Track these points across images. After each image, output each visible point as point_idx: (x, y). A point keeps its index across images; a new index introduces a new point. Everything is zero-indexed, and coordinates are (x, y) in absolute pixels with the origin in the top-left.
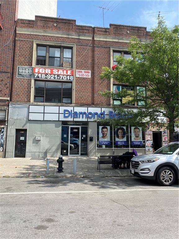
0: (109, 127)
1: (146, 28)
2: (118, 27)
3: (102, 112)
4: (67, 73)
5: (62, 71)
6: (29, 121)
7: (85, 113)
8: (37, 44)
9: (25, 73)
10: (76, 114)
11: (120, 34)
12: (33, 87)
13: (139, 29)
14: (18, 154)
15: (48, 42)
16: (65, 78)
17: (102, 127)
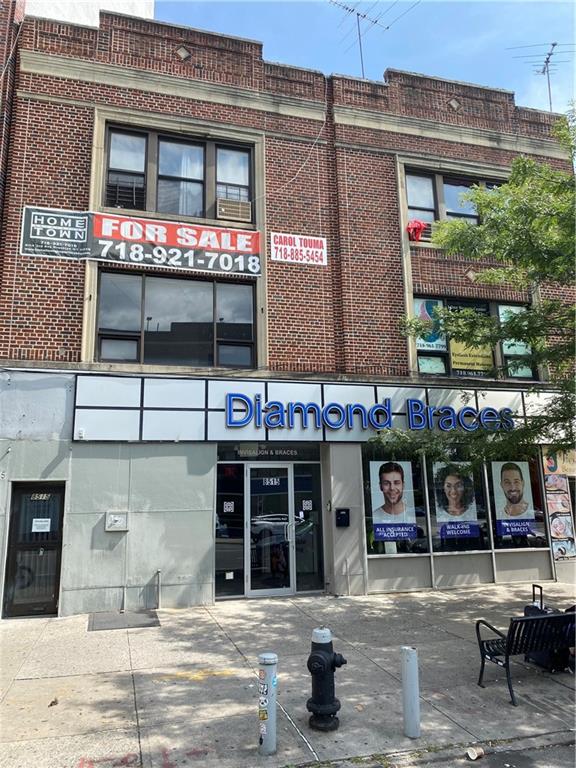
0: (406, 466)
1: (511, 96)
2: (417, 84)
3: (380, 402)
4: (234, 243)
5: (214, 234)
6: (76, 444)
7: (313, 409)
8: (107, 122)
9: (58, 236)
10: (277, 414)
11: (427, 109)
12: (94, 296)
13: (488, 95)
14: (22, 601)
15: (153, 119)
16: (226, 265)
17: (382, 463)
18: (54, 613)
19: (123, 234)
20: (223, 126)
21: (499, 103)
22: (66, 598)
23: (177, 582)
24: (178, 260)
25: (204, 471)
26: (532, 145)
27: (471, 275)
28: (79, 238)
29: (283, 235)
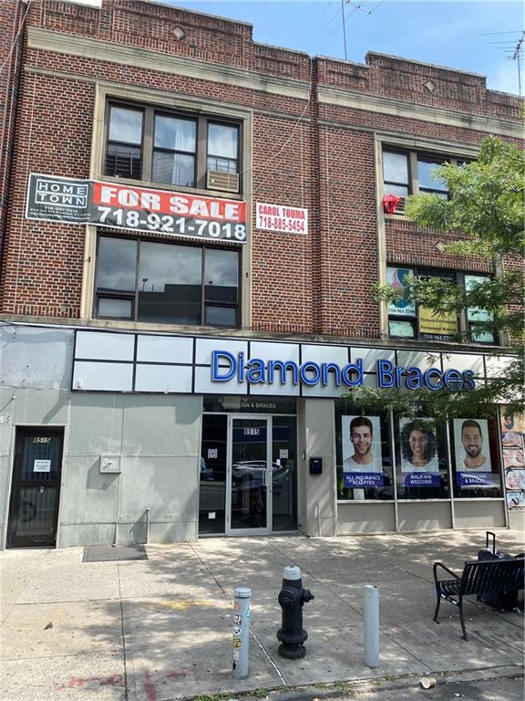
1: (483, 80)
2: (396, 66)
3: (353, 362)
4: (222, 212)
5: (204, 203)
6: (75, 394)
7: (291, 366)
8: (107, 96)
9: (60, 201)
10: (258, 370)
11: (404, 90)
12: (94, 258)
13: (462, 79)
14: (23, 534)
15: (150, 94)
16: (215, 232)
17: (352, 418)
18: (52, 544)
19: (120, 201)
20: (214, 103)
21: (472, 86)
22: (63, 532)
23: (164, 520)
24: (170, 227)
25: (192, 421)
26: (501, 126)
27: (441, 247)
28: (80, 204)
29: (268, 205)
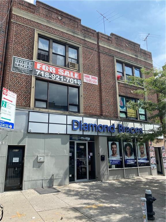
1: (140, 45)
3: (112, 125)
5: (68, 72)
7: (95, 126)
9: (23, 67)
10: (86, 127)
11: (121, 45)
12: (34, 87)
16: (72, 82)
17: (112, 142)
20: (71, 41)
21: (137, 47)
22: (25, 184)
23: (58, 178)
24: (59, 79)
25: (66, 143)
26: (144, 59)
27: (132, 92)
28: (30, 68)
29: (87, 75)
